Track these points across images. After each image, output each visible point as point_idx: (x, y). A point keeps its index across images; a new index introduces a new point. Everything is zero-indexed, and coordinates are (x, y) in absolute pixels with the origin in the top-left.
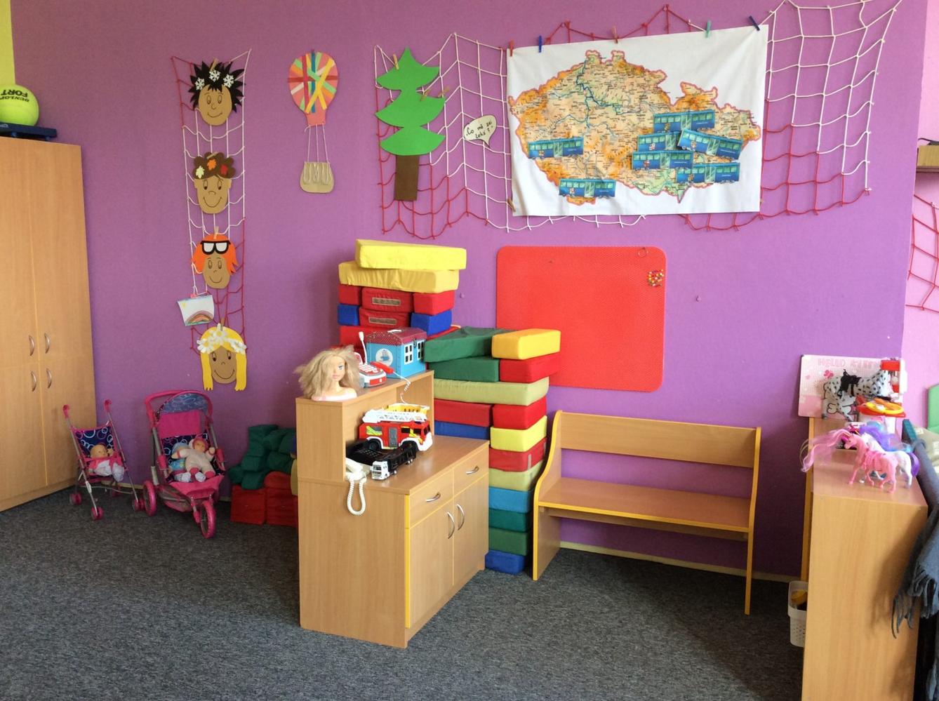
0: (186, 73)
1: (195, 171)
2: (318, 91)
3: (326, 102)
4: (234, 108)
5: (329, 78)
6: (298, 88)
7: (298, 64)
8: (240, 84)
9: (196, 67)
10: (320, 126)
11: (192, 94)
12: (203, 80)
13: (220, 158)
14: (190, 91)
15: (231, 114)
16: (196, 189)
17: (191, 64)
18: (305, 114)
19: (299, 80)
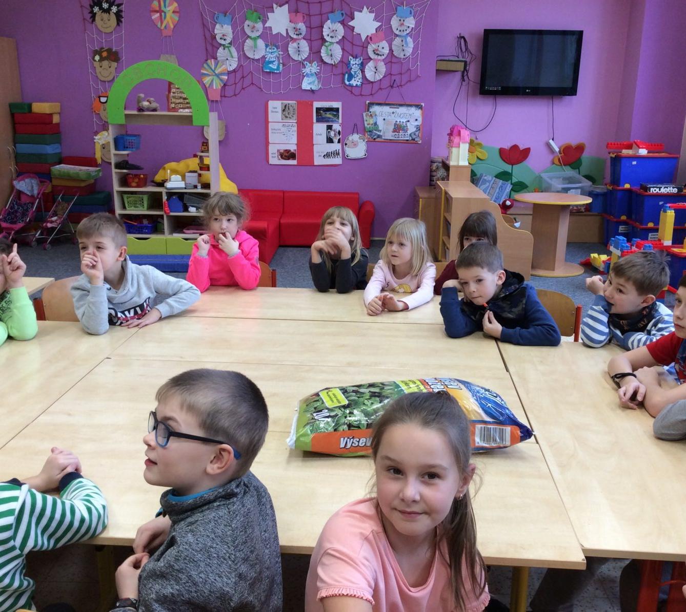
0: (86, 2)
1: (94, 57)
2: (168, 18)
5: (174, 12)
6: (155, 16)
7: (155, 4)
8: (122, 11)
10: (170, 36)
11: (91, 15)
12: (98, 8)
13: (109, 51)
14: (90, 13)
15: (116, 27)
16: (95, 67)
18: (161, 30)
19: (156, 12)
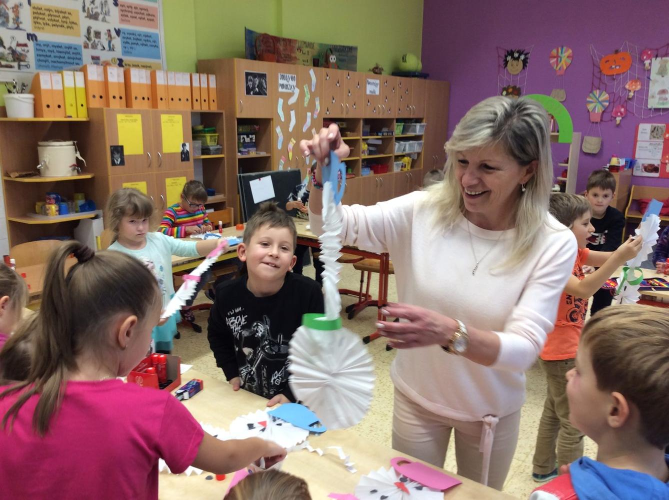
0: (503, 54)
1: (502, 92)
2: (563, 62)
3: (566, 65)
4: (524, 68)
5: (568, 57)
6: (553, 61)
7: (554, 52)
8: (528, 58)
9: (508, 52)
10: (562, 75)
11: (505, 62)
12: (510, 57)
13: (514, 88)
15: (522, 70)
17: (505, 50)
18: (556, 71)
19: (554, 57)
